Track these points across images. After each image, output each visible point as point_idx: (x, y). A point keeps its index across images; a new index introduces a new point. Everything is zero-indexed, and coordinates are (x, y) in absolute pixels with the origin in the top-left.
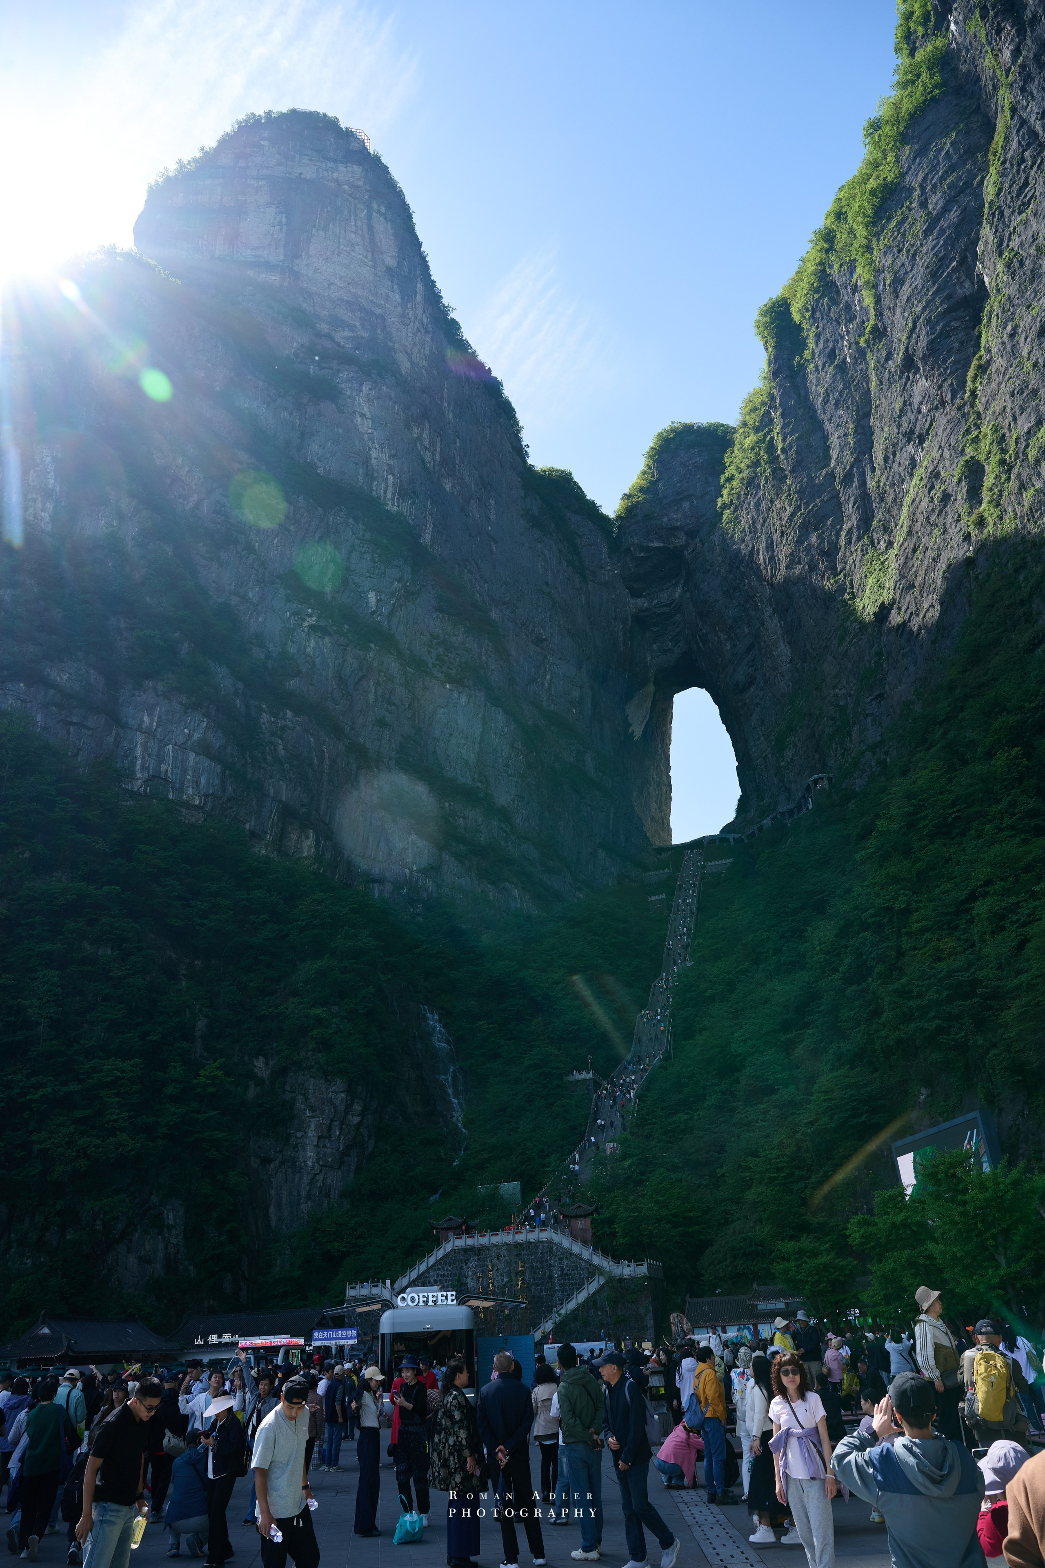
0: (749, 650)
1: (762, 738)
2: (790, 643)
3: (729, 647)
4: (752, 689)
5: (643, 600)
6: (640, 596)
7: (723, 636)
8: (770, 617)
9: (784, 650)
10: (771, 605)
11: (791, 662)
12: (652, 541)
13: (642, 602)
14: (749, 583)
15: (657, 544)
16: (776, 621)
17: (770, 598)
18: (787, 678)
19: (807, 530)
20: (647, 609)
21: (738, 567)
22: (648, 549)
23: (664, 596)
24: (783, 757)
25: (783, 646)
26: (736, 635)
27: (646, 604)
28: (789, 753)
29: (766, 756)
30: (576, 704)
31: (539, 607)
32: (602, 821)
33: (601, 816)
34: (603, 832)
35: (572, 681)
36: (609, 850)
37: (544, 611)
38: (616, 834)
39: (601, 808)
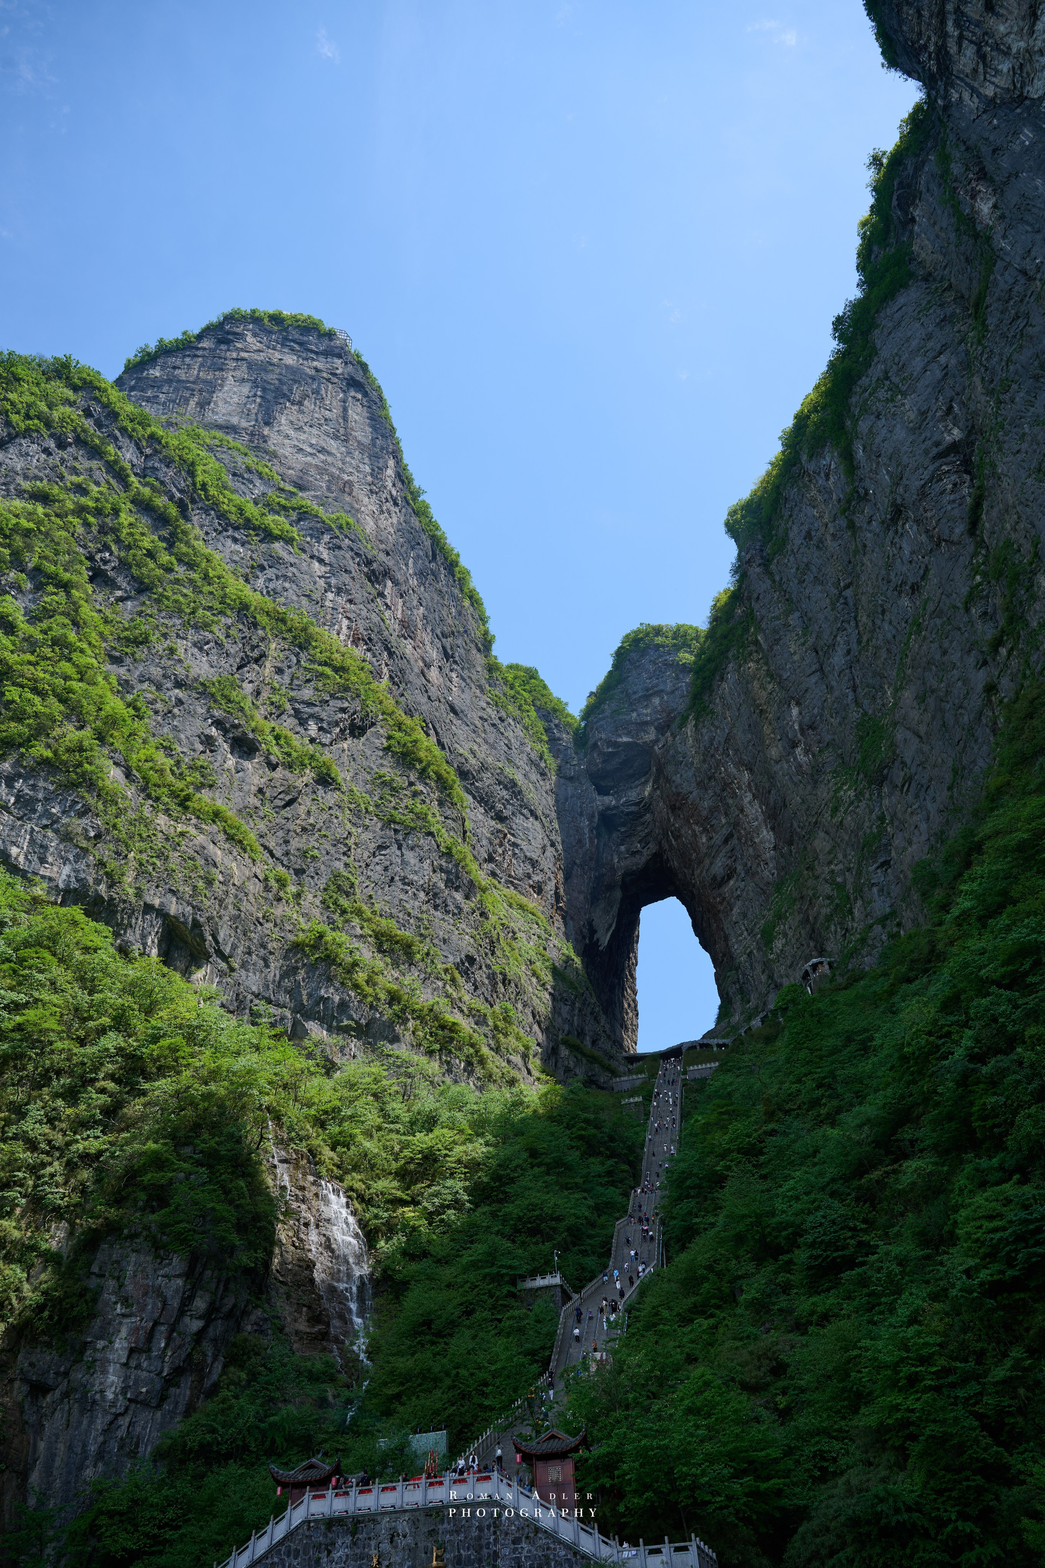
0: (726, 841)
1: (745, 933)
2: (773, 829)
3: (704, 840)
4: (732, 882)
5: (611, 798)
6: (607, 794)
7: (697, 829)
8: (750, 803)
9: (766, 836)
10: (751, 791)
11: (775, 848)
12: (620, 736)
13: (610, 800)
14: (726, 770)
15: (625, 739)
16: (757, 806)
17: (749, 784)
18: (771, 865)
19: (789, 706)
20: (616, 807)
21: (713, 756)
22: (615, 744)
23: (633, 795)
24: (771, 949)
25: (765, 832)
26: (712, 826)
27: (614, 802)
28: (778, 944)
29: (751, 952)
30: (538, 889)
31: (500, 783)
32: (565, 1015)
33: (565, 1009)
34: (566, 1027)
35: (534, 863)
36: (573, 1047)
37: (506, 788)
38: (581, 1034)
39: (565, 1001)
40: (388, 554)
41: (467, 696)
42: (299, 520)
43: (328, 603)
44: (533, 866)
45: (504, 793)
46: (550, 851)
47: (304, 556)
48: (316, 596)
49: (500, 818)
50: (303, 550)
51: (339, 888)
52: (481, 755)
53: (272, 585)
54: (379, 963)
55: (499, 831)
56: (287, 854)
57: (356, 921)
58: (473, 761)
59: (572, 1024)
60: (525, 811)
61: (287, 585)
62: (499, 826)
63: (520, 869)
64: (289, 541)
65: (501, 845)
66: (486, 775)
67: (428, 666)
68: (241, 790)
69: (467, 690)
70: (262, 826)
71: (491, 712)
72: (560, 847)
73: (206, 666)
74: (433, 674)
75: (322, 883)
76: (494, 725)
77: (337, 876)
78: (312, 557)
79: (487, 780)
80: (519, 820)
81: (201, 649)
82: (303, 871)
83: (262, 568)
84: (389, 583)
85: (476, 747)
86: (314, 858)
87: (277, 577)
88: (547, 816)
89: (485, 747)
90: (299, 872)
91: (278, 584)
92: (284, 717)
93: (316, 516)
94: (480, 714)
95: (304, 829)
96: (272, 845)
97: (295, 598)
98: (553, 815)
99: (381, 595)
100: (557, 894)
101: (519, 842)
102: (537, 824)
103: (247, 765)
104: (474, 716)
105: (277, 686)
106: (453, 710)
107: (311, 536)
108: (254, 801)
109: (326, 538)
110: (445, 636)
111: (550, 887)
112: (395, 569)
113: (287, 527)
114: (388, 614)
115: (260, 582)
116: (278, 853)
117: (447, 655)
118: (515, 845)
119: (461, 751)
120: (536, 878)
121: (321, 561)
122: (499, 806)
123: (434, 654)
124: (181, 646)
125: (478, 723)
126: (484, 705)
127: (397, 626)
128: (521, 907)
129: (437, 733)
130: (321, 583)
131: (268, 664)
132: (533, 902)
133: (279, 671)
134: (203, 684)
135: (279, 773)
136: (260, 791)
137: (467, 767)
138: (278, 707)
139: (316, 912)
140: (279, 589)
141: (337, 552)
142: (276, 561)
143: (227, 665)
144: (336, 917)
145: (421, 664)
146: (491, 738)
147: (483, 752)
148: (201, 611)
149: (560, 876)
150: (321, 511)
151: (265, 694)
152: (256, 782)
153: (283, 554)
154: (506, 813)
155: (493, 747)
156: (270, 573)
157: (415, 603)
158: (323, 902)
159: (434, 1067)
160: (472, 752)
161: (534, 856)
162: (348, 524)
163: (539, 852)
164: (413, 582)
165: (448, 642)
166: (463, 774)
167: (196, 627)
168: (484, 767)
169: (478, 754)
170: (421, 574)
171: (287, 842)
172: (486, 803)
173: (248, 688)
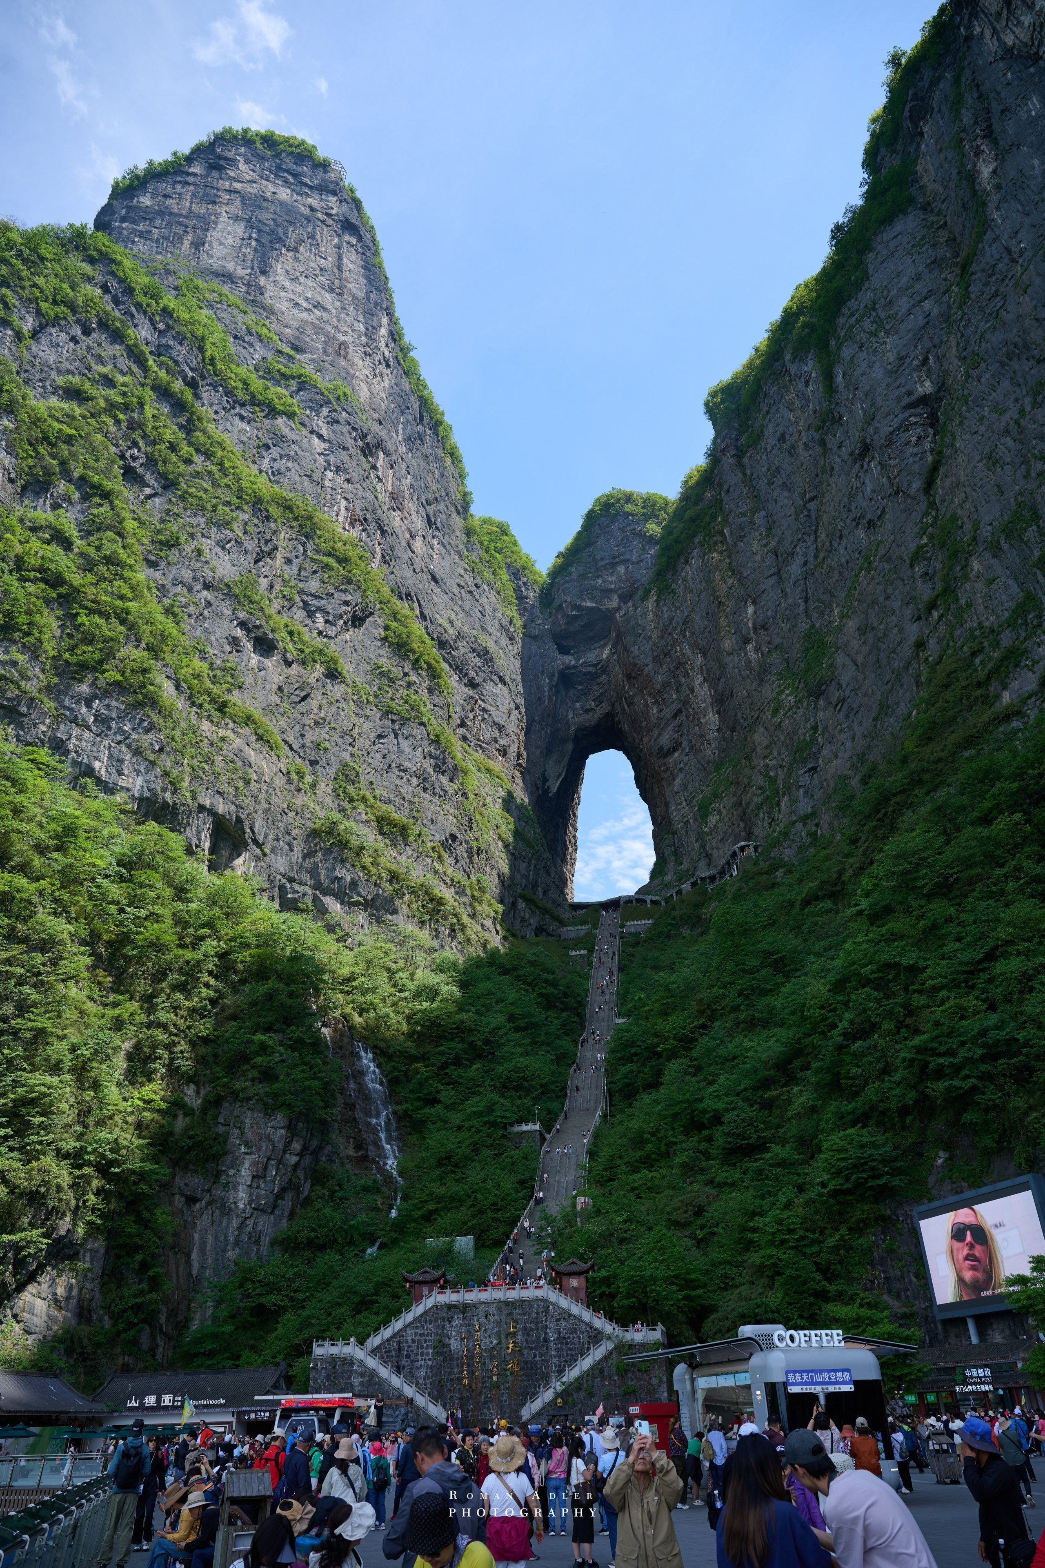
1: (684, 803)
2: (719, 712)
3: (655, 711)
5: (571, 656)
9: (712, 718)
11: (719, 730)
12: (585, 600)
13: (570, 660)
14: (681, 650)
15: (589, 604)
16: (706, 688)
20: (574, 666)
22: (581, 609)
23: (591, 657)
25: (711, 714)
26: (663, 699)
27: (573, 661)
28: (713, 819)
30: (503, 752)
31: (474, 651)
32: (523, 872)
33: (523, 866)
34: (524, 882)
35: (501, 728)
36: (529, 901)
37: (479, 655)
38: (535, 886)
39: (523, 858)
40: (380, 423)
41: (446, 563)
42: (299, 390)
43: (327, 483)
44: (500, 731)
45: (477, 661)
46: (515, 713)
47: (305, 432)
48: (317, 476)
49: (472, 685)
50: (303, 425)
51: (347, 776)
52: (458, 624)
53: (276, 466)
54: (382, 844)
55: (471, 697)
56: (303, 746)
57: (362, 807)
58: (451, 631)
59: (527, 879)
60: (495, 678)
61: (290, 464)
62: (471, 693)
63: (488, 733)
64: (291, 416)
65: (472, 710)
66: (462, 644)
67: (413, 537)
68: (264, 688)
69: (447, 557)
70: (282, 723)
71: (468, 579)
72: (523, 710)
73: (228, 565)
74: (418, 544)
75: (332, 772)
76: (470, 592)
77: (345, 765)
78: (312, 432)
79: (463, 648)
80: (489, 687)
81: (223, 548)
82: (317, 762)
83: (267, 447)
84: (381, 455)
85: (453, 617)
86: (325, 749)
87: (281, 457)
88: (513, 681)
89: (461, 615)
90: (314, 763)
91: (281, 464)
92: (294, 609)
93: (315, 387)
94: (458, 581)
95: (317, 723)
96: (291, 739)
97: (297, 478)
98: (519, 678)
99: (374, 467)
100: (519, 755)
101: (488, 707)
102: (505, 689)
103: (268, 663)
104: (451, 583)
105: (286, 577)
106: (434, 579)
107: (311, 408)
108: (275, 699)
109: (325, 411)
110: (429, 503)
111: (513, 750)
112: (387, 438)
113: (289, 400)
114: (379, 486)
115: (265, 464)
116: (296, 747)
117: (430, 523)
118: (484, 710)
119: (441, 621)
120: (502, 742)
121: (320, 437)
122: (472, 673)
123: (419, 523)
124: (206, 545)
125: (456, 590)
126: (462, 572)
127: (387, 500)
128: (489, 771)
129: (420, 605)
130: (321, 460)
131: (279, 556)
132: (498, 765)
133: (288, 561)
134: (227, 585)
135: (295, 669)
136: (280, 689)
137: (445, 637)
138: (289, 600)
139: (329, 800)
140: (283, 470)
141: (335, 426)
142: (280, 439)
143: (246, 561)
144: (345, 804)
145: (407, 535)
146: (467, 605)
147: (460, 620)
148: (220, 507)
149: (522, 737)
150: (318, 377)
151: (277, 587)
152: (276, 680)
153: (286, 431)
154: (478, 680)
155: (468, 614)
156: (275, 452)
157: (404, 472)
158: (334, 791)
159: (424, 936)
160: (451, 621)
161: (502, 722)
162: (345, 394)
163: (505, 717)
164: (402, 449)
165: (431, 509)
166: (442, 644)
167: (218, 525)
168: (460, 636)
169: (456, 623)
170: (409, 440)
171: (303, 736)
172: (461, 671)
173: (264, 583)
